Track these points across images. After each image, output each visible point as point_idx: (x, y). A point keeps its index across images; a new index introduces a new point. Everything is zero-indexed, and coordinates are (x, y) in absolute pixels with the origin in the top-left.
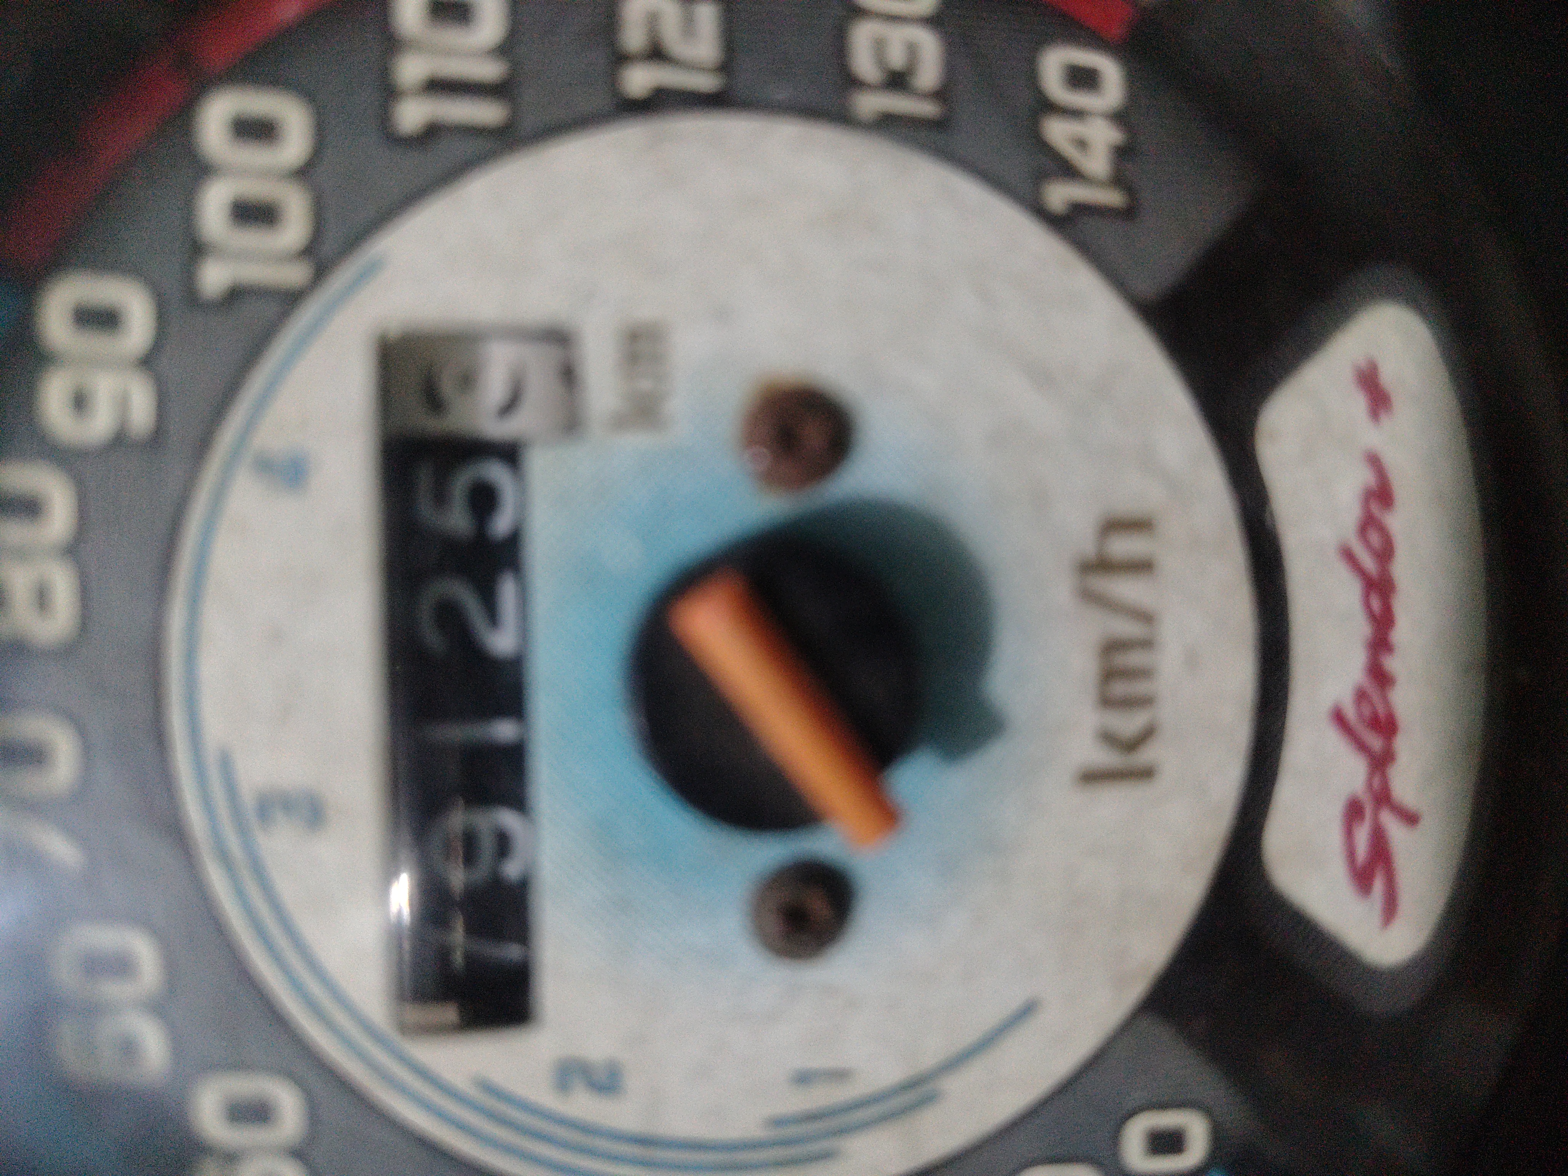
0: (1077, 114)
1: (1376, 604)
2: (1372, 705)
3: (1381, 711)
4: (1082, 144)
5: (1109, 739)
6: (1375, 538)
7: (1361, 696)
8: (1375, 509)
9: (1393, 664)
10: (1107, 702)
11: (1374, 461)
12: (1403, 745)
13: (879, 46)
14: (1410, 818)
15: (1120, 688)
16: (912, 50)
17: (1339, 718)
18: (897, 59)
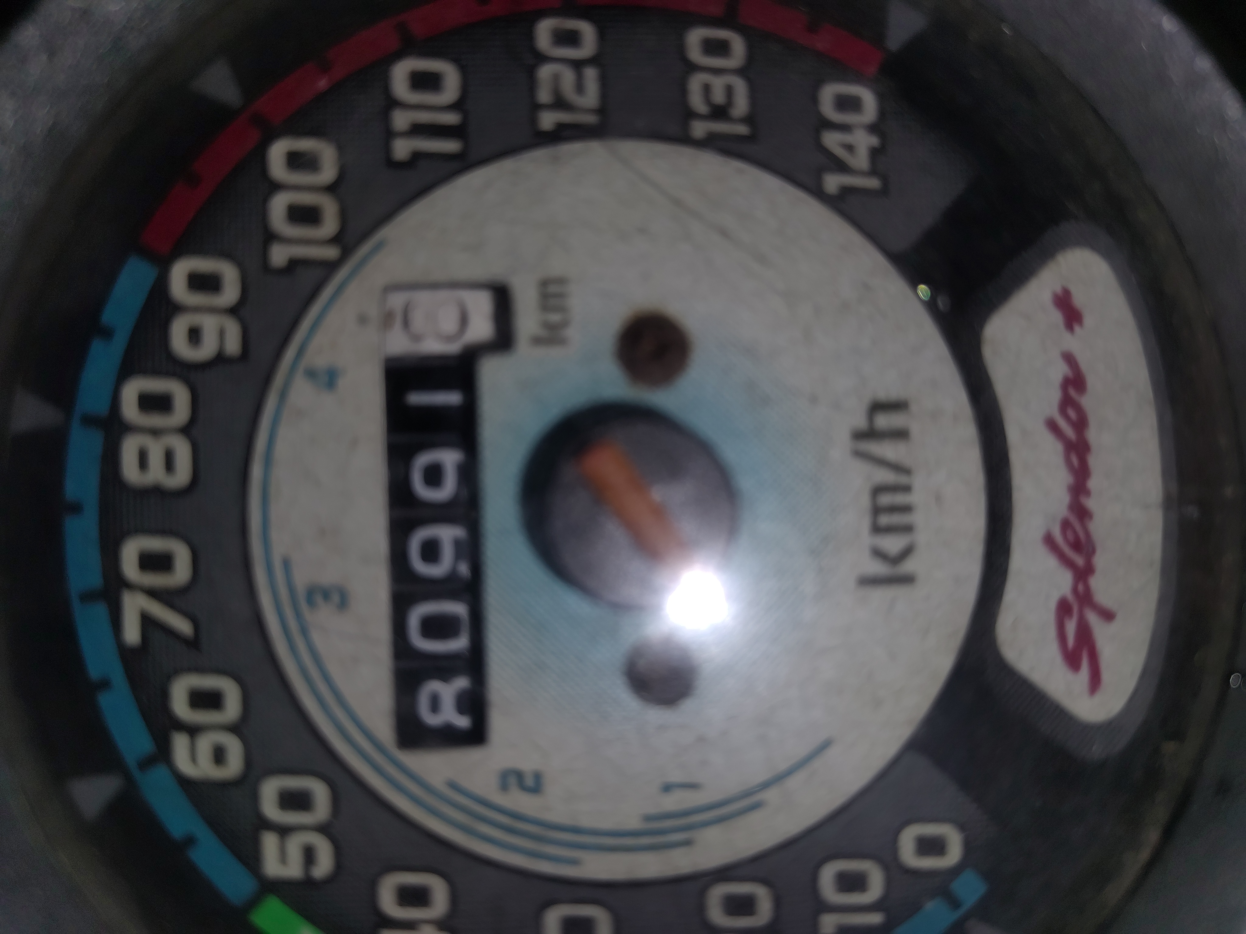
0: (845, 128)
1: (1075, 460)
2: (1075, 532)
3: (1082, 535)
4: (850, 148)
5: (878, 554)
6: (1072, 413)
7: (1066, 525)
8: (1072, 392)
9: (1091, 503)
10: (877, 529)
11: (1069, 359)
12: (1100, 561)
13: (707, 89)
14: (1108, 616)
15: (885, 520)
16: (729, 90)
17: (1049, 541)
18: (719, 97)
